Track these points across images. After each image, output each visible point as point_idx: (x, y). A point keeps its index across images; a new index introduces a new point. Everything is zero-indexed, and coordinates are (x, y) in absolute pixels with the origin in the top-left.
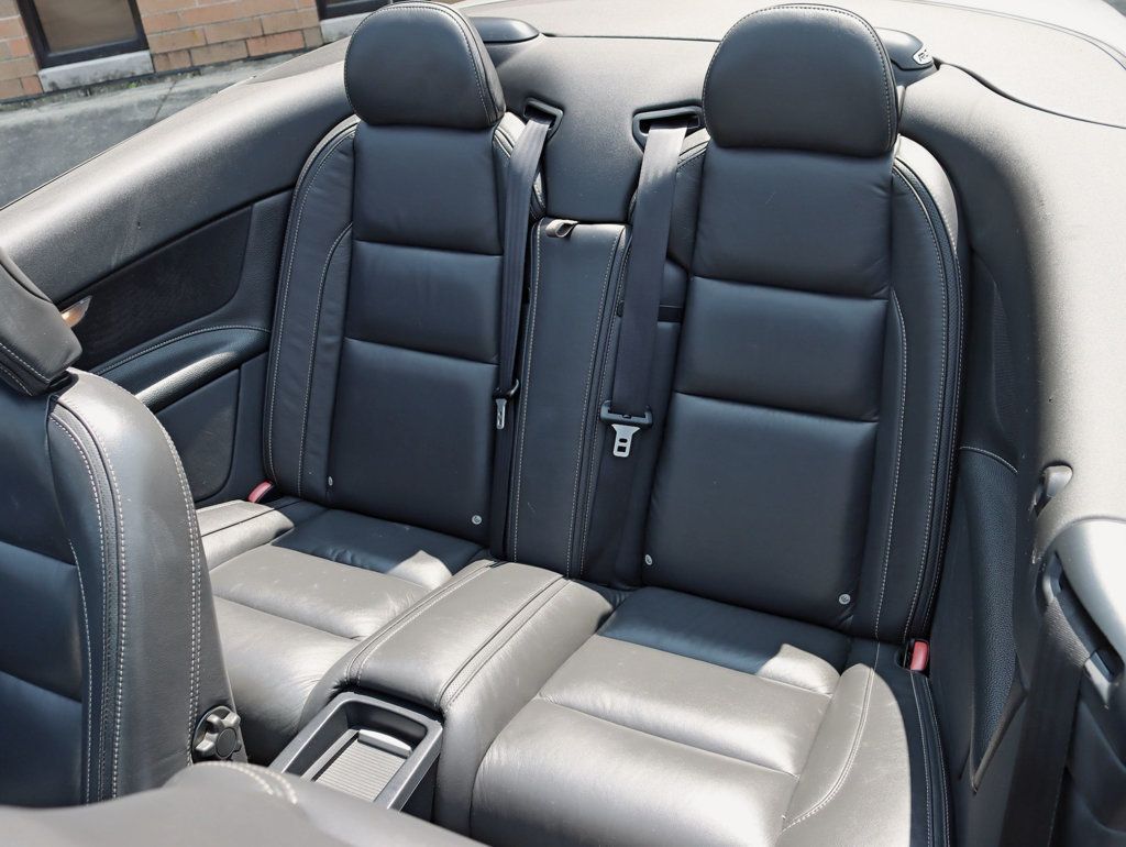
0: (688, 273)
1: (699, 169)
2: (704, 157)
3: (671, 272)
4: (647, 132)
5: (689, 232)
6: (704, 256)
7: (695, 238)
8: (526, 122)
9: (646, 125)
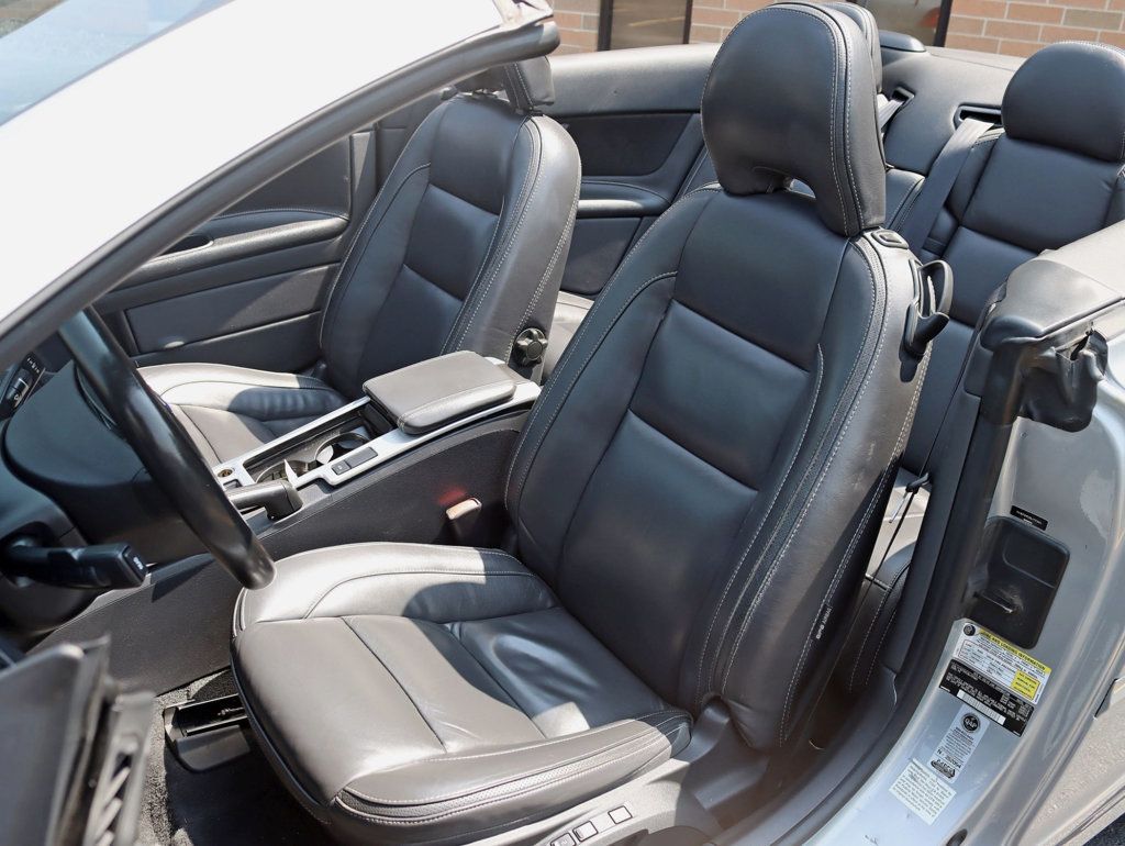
0: (958, 223)
1: (990, 150)
2: (995, 143)
3: (946, 221)
4: (963, 119)
5: (967, 193)
6: (972, 213)
7: (971, 199)
8: (889, 100)
9: (965, 115)
